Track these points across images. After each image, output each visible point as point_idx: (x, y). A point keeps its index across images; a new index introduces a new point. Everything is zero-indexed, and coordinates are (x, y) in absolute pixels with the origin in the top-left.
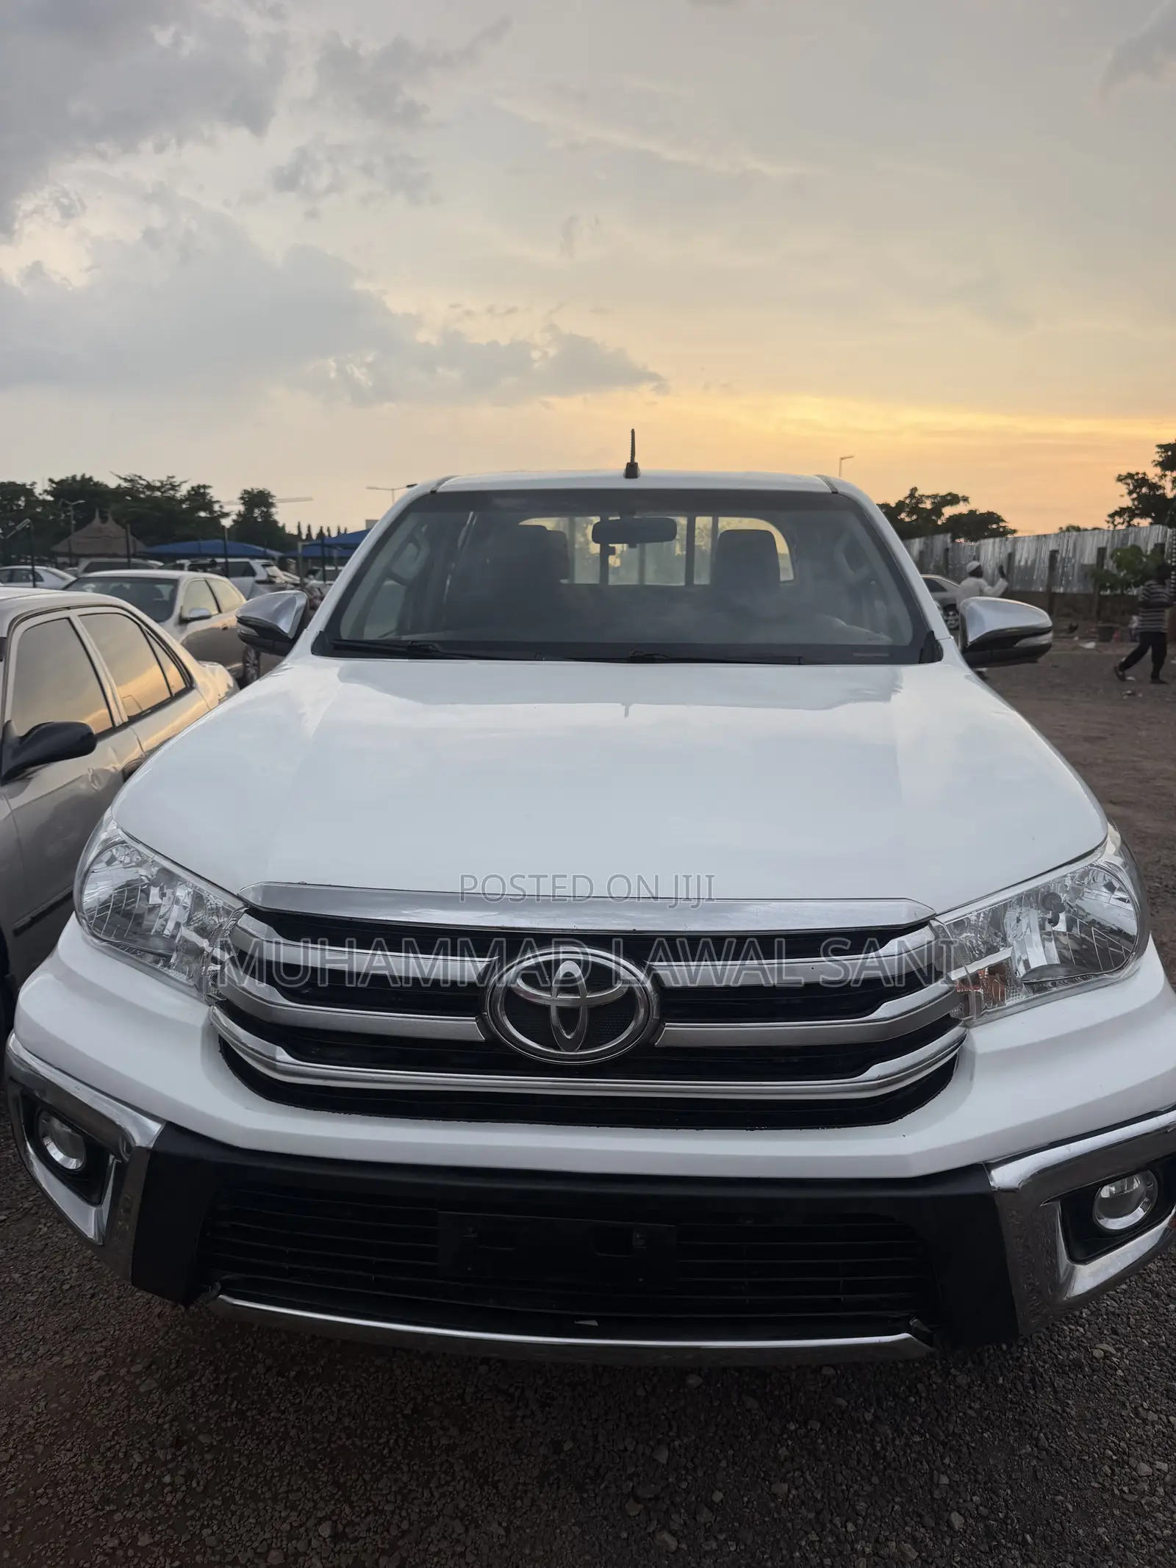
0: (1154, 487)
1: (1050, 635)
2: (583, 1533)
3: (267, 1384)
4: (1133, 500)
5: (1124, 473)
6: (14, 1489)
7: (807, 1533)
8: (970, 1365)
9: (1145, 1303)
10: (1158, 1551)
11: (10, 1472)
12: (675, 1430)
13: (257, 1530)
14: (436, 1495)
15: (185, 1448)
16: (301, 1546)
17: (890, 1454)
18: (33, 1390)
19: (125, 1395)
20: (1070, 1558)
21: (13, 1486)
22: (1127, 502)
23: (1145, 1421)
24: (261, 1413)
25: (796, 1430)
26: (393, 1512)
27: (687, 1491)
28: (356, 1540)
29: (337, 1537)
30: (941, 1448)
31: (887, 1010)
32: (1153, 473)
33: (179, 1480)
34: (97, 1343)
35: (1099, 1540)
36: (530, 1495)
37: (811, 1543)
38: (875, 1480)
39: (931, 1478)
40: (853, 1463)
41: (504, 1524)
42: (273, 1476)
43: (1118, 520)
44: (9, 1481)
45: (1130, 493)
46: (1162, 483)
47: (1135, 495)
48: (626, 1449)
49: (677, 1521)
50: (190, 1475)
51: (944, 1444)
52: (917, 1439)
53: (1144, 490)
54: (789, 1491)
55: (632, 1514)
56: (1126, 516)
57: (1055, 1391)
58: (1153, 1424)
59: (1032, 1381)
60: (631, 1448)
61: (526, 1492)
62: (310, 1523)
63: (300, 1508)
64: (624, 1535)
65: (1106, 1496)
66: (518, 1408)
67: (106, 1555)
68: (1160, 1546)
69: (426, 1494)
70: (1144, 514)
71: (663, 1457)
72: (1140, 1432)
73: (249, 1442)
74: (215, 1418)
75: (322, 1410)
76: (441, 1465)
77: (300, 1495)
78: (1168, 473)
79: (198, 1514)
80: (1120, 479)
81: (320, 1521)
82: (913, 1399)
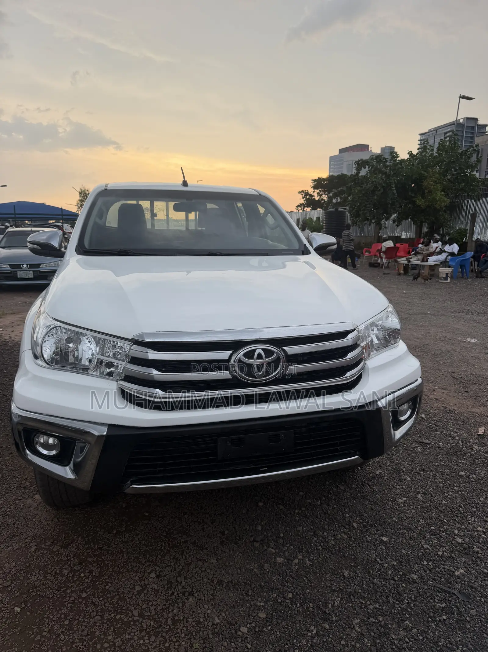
0: (311, 196)
1: (336, 246)
2: (243, 555)
3: (106, 537)
4: (304, 200)
5: (301, 190)
6: (18, 593)
7: (313, 539)
8: (343, 483)
9: (386, 457)
10: (410, 521)
11: (14, 588)
12: (260, 520)
13: (127, 582)
14: (188, 556)
15: (84, 564)
16: (146, 582)
17: (329, 512)
18: (7, 560)
19: (48, 553)
20: (389, 527)
21: (17, 592)
22: (302, 201)
23: (396, 489)
24: (109, 547)
25: (298, 512)
26: (174, 565)
27: (271, 536)
28: (165, 576)
29: (158, 577)
30: (343, 508)
31: (350, 356)
32: (311, 191)
33: (87, 574)
34: (25, 539)
35: (395, 521)
36: (220, 549)
37: (315, 541)
38: (327, 520)
39: (343, 516)
40: (319, 517)
41: (215, 559)
42: (124, 565)
43: (299, 208)
44: (15, 591)
45: (303, 198)
46: (314, 194)
47: (305, 199)
48: (246, 529)
49: (272, 544)
50: (91, 572)
51: (344, 506)
52: (335, 506)
53: (308, 197)
54: (303, 528)
55: (256, 546)
56: (302, 207)
57: (369, 486)
58: (399, 489)
59: (362, 484)
60: (248, 528)
61: (218, 548)
62: (146, 574)
63: (139, 572)
64: (257, 552)
65: (392, 510)
66: (204, 525)
67: (71, 603)
68: (411, 519)
69: (184, 557)
70: (308, 206)
71: (260, 528)
72: (396, 491)
73: (109, 556)
74: (91, 552)
75: (132, 541)
76: (185, 548)
77: (137, 568)
78: (316, 190)
79: (101, 583)
80: (299, 192)
81: (149, 573)
82: (330, 496)
